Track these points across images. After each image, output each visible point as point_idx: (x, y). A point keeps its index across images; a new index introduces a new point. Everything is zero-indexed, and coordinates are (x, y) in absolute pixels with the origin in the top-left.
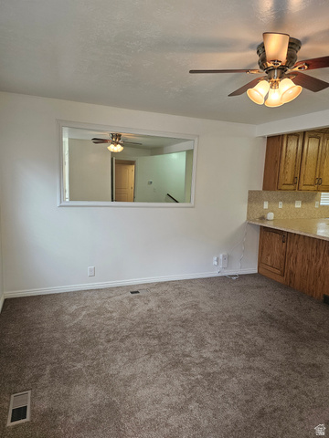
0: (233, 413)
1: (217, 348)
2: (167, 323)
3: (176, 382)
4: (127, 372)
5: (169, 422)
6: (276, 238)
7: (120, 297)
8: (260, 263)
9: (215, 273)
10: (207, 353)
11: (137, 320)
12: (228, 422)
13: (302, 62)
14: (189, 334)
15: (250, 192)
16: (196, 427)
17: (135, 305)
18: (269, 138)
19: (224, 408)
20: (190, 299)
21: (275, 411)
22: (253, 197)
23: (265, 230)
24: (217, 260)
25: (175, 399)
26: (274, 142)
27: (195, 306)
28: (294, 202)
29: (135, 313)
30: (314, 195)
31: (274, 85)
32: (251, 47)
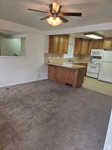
0: (46, 116)
1: (39, 101)
2: (22, 96)
3: (28, 112)
4: (11, 113)
5: (28, 122)
6: (53, 68)
7: (2, 91)
8: (49, 76)
9: (35, 80)
10: (36, 102)
11: (11, 97)
12: (45, 118)
13: (62, 13)
14: (30, 98)
15: (45, 53)
16: (36, 121)
17: (9, 93)
18: (50, 36)
19: (43, 115)
20: (28, 89)
21: (57, 112)
22: (46, 55)
23: (49, 65)
24: (36, 76)
25: (29, 116)
26: (51, 37)
27: (30, 90)
28: (57, 57)
29: (9, 95)
30: (62, 55)
31: (55, 19)
32: (48, 5)
